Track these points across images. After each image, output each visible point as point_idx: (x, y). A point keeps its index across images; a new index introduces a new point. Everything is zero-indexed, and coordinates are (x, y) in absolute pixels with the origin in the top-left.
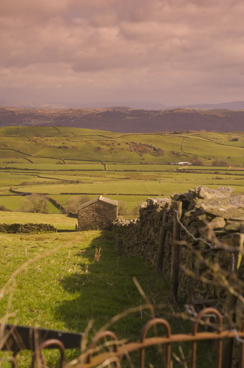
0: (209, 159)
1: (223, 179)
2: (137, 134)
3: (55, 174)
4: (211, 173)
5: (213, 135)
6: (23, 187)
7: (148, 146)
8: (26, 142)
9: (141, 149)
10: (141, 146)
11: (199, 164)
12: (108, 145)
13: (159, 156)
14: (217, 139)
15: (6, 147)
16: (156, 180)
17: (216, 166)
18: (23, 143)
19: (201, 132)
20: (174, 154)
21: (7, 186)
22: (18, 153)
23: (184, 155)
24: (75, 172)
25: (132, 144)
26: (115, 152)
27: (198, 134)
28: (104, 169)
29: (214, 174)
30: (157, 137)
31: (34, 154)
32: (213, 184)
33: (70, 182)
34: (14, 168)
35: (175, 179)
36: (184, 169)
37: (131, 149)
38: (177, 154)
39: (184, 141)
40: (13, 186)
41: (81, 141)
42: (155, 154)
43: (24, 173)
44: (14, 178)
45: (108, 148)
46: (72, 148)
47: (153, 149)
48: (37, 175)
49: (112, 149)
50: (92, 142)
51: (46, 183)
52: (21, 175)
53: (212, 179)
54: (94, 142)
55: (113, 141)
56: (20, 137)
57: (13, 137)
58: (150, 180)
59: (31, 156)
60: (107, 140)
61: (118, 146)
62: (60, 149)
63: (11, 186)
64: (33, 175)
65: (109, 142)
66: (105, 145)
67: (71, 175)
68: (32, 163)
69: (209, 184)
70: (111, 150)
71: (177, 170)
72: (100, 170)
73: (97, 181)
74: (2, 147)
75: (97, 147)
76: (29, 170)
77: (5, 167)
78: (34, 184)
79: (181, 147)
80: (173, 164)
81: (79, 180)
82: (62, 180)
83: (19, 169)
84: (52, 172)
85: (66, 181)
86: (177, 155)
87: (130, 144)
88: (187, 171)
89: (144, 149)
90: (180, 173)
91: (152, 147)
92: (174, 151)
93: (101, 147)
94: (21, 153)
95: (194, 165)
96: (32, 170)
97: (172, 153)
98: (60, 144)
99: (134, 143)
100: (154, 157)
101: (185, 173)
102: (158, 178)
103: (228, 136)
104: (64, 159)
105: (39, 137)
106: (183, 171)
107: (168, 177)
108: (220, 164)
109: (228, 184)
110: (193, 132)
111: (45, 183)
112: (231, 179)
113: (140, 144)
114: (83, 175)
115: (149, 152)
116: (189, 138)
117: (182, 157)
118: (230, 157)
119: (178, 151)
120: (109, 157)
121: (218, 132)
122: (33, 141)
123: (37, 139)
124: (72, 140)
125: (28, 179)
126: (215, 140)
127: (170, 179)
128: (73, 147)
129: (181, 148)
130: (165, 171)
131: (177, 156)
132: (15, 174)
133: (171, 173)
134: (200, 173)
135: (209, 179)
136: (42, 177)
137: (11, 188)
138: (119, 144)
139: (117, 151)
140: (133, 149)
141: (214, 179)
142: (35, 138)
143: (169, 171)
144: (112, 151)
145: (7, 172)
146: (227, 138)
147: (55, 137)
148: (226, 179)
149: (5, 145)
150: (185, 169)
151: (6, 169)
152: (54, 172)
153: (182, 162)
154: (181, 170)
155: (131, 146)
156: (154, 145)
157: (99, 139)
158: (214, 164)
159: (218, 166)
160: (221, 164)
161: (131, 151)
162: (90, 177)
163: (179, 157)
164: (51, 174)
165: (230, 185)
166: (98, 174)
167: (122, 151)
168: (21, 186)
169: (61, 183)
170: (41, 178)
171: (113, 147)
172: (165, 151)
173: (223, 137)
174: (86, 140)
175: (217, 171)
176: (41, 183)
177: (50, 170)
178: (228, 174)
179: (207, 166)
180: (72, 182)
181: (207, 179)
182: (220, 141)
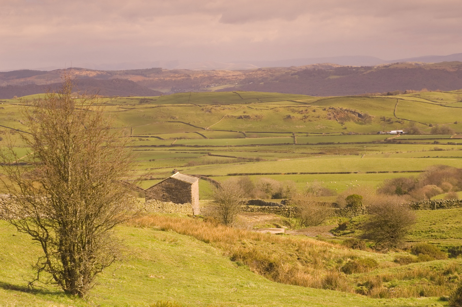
0: (430, 126)
1: (444, 150)
2: (337, 97)
3: (232, 151)
4: (428, 143)
5: (437, 95)
6: (189, 168)
7: (350, 111)
8: (198, 112)
9: (342, 116)
10: (342, 112)
11: (415, 132)
12: (301, 112)
13: (365, 124)
14: (442, 99)
15: (174, 119)
16: (358, 155)
17: (437, 134)
18: (195, 113)
19: (422, 91)
20: (384, 120)
21: (169, 167)
22: (188, 126)
23: (397, 122)
24: (257, 148)
25: (331, 110)
26: (309, 120)
27: (418, 95)
28: (293, 143)
29: (433, 144)
30: (362, 100)
31: (208, 127)
32: (429, 157)
33: (248, 160)
34: (181, 145)
35: (382, 152)
36: (394, 139)
37: (329, 116)
38: (389, 120)
39: (398, 104)
40: (178, 167)
41: (267, 108)
42: (360, 121)
43: (193, 150)
44: (180, 158)
45: (300, 116)
46: (256, 118)
47: (357, 115)
48: (208, 153)
49: (306, 117)
50: (281, 109)
51: (219, 162)
52: (188, 153)
53: (430, 151)
54: (283, 109)
55: (306, 107)
56: (191, 106)
57: (182, 106)
58: (350, 154)
59: (205, 129)
60: (300, 106)
61: (313, 113)
62: (241, 119)
63: (174, 167)
64: (203, 153)
65: (301, 109)
66: (297, 113)
67: (251, 152)
68: (205, 137)
69: (424, 157)
70: (304, 119)
71: (386, 141)
72: (288, 144)
73: (283, 158)
74: (169, 120)
75: (287, 116)
76: (200, 147)
77: (170, 145)
78: (203, 163)
79: (393, 111)
80: (383, 133)
81: (260, 157)
82: (239, 158)
83: (187, 146)
84: (227, 148)
85: (244, 158)
86: (389, 122)
87: (328, 110)
88: (398, 141)
89: (346, 115)
90: (389, 145)
91: (356, 113)
92: (384, 117)
93: (292, 115)
94: (192, 126)
95: (408, 134)
96: (203, 146)
97: (382, 119)
98: (240, 113)
99: (333, 108)
100: (358, 125)
101: (395, 145)
102: (361, 152)
103: (456, 95)
104: (246, 132)
105: (214, 106)
106: (394, 142)
107: (373, 150)
108: (441, 132)
109: (449, 156)
110: (412, 92)
111: (217, 162)
112: (455, 149)
113: (341, 109)
114: (266, 151)
115: (353, 119)
116: (404, 100)
117: (394, 124)
118: (458, 121)
119: (389, 117)
120: (301, 127)
121: (444, 92)
122: (207, 111)
123: (211, 108)
124: (255, 108)
125: (196, 157)
126: (440, 101)
127: (375, 152)
128: (256, 116)
129: (394, 113)
130: (370, 143)
131: (389, 124)
132: (182, 153)
133: (377, 145)
134: (415, 143)
135: (426, 151)
136: (214, 155)
137: (175, 169)
138: (314, 111)
139: (312, 119)
140: (332, 116)
141: (432, 150)
142: (209, 107)
143: (375, 142)
144: (306, 120)
145: (172, 150)
146: (455, 98)
147: (234, 105)
148: (447, 150)
149: (172, 117)
150: (396, 139)
151: (171, 147)
152: (231, 148)
153: (394, 130)
154: (390, 140)
155: (330, 113)
156: (358, 111)
157: (290, 105)
158: (434, 132)
159: (440, 134)
160: (443, 131)
161: (330, 119)
162: (275, 153)
163: (392, 124)
164: (226, 151)
165: (452, 157)
166: (285, 149)
167: (318, 119)
168: (187, 168)
169: (237, 162)
170: (213, 157)
171: (307, 115)
172: (373, 117)
173: (450, 97)
174: (273, 107)
175: (437, 141)
176: (212, 163)
177: (225, 146)
178: (451, 143)
179: (425, 134)
180: (251, 160)
181: (423, 151)
182: (446, 102)
